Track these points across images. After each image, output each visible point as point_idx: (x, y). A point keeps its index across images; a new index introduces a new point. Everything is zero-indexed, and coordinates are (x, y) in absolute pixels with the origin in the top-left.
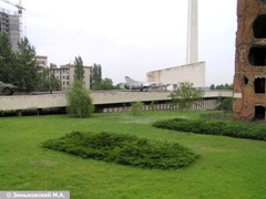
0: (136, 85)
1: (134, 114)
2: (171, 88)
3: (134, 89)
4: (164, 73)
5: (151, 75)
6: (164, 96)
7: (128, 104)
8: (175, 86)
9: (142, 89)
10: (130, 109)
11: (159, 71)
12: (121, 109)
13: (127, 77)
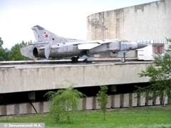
0: (62, 47)
1: (57, 121)
2: (147, 54)
3: (57, 57)
4: (130, 16)
5: (98, 22)
6: (131, 75)
7: (42, 96)
8: (158, 48)
9: (76, 57)
10: (47, 106)
11: (118, 12)
12: (23, 108)
13: (38, 28)
